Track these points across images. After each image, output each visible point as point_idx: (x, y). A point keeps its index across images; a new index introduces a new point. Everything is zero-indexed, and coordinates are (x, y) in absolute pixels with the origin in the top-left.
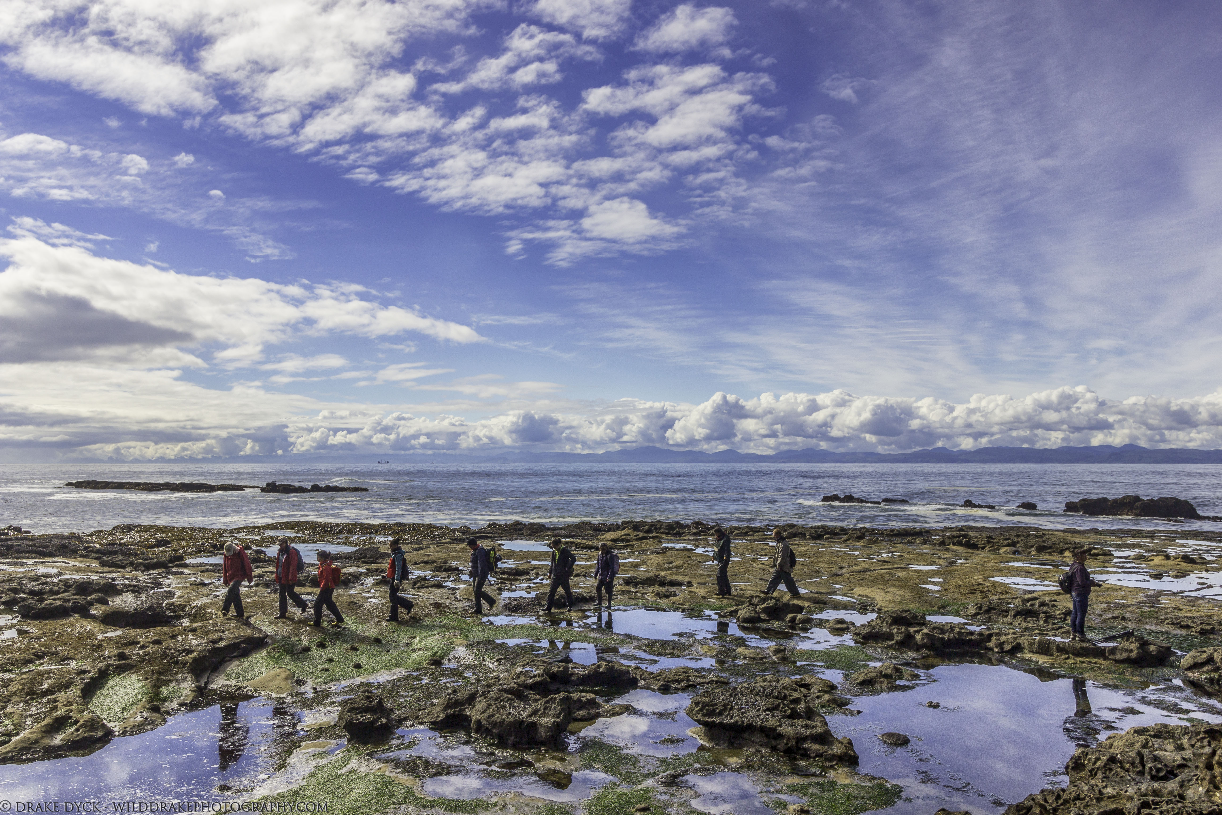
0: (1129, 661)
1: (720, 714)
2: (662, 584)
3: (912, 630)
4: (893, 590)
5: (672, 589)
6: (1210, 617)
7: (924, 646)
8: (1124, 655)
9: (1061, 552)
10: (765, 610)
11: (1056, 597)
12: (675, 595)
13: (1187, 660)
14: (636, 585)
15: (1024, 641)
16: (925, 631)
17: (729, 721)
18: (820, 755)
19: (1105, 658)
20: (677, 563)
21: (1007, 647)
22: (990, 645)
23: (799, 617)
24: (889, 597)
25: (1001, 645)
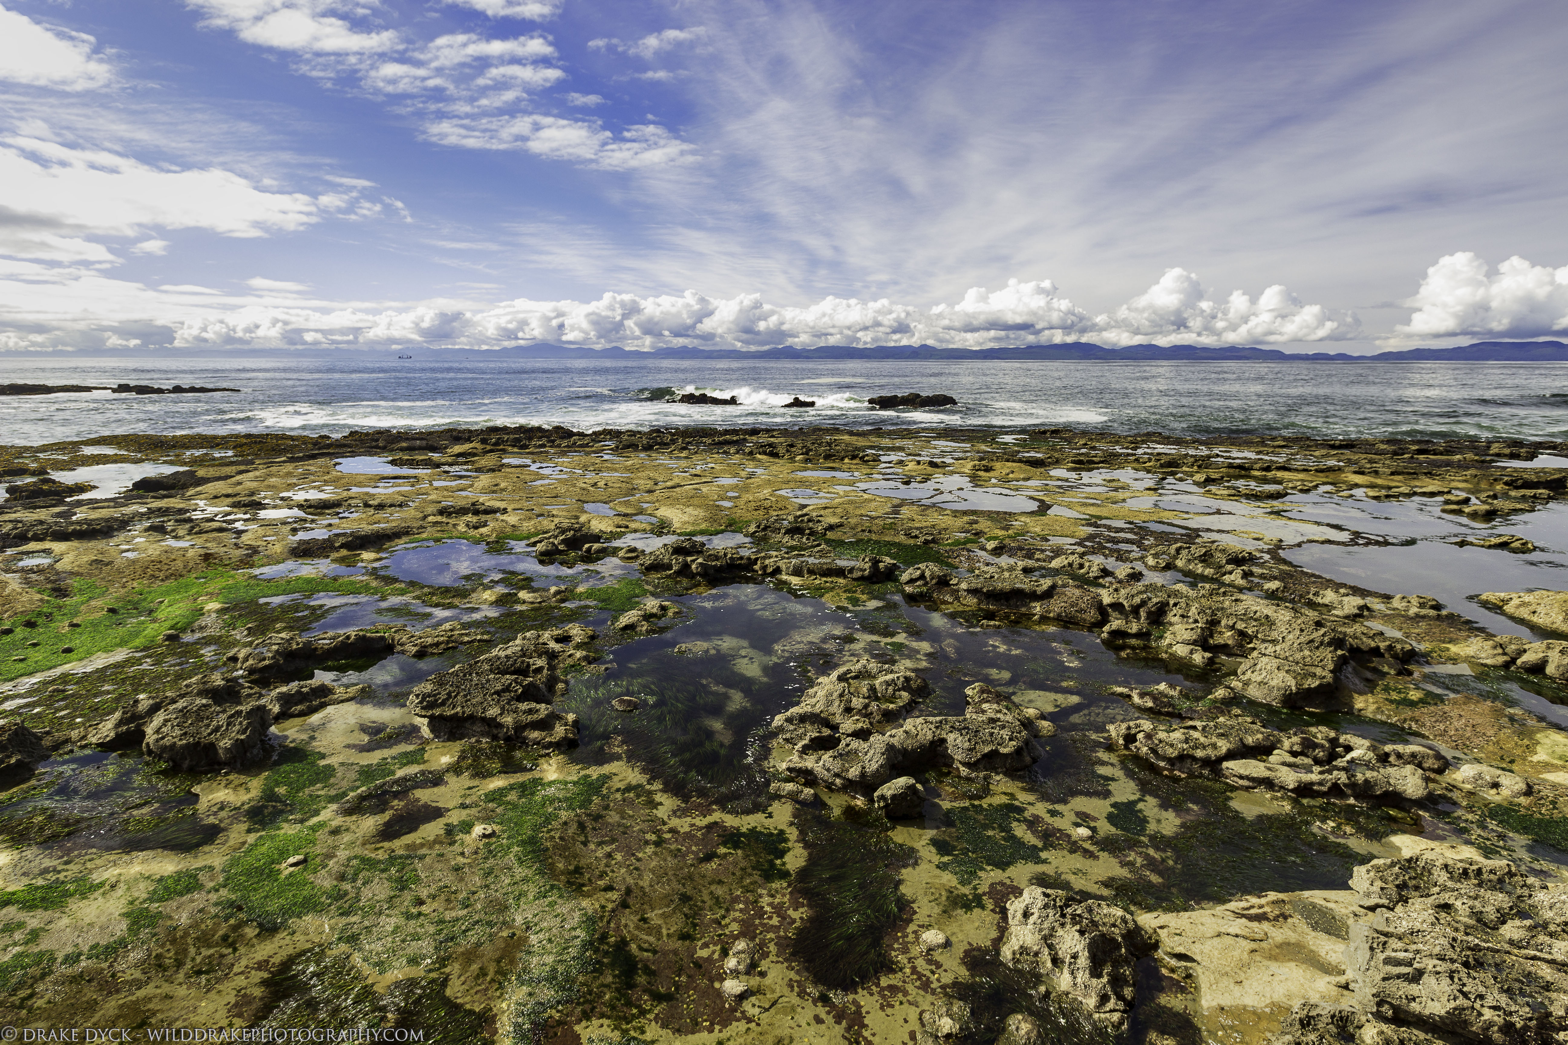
0: (862, 579)
1: (443, 704)
2: (476, 513)
3: (689, 559)
4: (690, 510)
5: (483, 518)
6: (933, 526)
7: (698, 574)
8: (860, 574)
9: (842, 459)
10: (563, 541)
11: (822, 512)
12: (485, 525)
13: (905, 577)
14: (449, 515)
15: (782, 564)
16: (700, 560)
17: (449, 712)
18: (538, 743)
19: (845, 577)
20: (503, 485)
21: (770, 570)
22: (756, 567)
23: (596, 546)
24: (686, 518)
25: (764, 568)
